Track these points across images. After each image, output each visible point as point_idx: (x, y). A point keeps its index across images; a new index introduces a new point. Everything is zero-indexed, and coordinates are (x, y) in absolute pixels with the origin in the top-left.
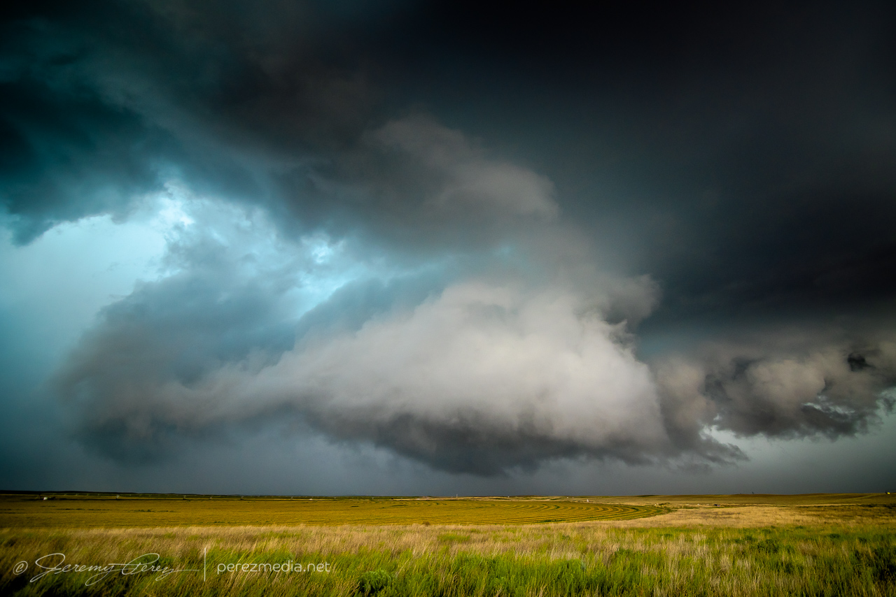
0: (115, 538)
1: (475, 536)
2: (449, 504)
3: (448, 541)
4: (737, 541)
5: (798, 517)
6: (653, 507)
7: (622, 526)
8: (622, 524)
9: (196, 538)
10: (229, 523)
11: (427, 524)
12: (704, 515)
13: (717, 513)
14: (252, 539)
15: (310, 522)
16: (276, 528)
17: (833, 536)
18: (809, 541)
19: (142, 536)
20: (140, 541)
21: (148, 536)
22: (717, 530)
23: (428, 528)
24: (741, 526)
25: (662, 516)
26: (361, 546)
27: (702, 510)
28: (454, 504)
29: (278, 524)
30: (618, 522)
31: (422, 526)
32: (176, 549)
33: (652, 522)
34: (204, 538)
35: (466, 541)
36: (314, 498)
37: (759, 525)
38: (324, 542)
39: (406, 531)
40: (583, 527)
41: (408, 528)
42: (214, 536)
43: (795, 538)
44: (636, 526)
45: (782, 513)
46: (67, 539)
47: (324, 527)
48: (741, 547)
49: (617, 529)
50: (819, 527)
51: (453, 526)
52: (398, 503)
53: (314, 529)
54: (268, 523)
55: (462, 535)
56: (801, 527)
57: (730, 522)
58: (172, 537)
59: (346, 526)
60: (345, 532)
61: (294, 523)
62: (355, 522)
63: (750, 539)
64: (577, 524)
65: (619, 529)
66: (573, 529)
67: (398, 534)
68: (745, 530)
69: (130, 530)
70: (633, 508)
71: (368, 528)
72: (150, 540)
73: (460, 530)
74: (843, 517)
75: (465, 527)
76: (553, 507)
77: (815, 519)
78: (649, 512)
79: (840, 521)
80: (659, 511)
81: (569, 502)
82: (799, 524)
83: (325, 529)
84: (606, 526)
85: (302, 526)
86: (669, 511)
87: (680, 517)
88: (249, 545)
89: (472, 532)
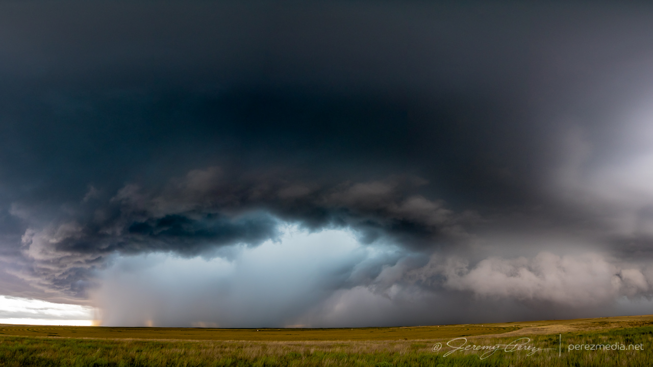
0: (281, 345)
1: (429, 345)
2: (416, 330)
3: (415, 347)
4: (545, 341)
5: (569, 329)
6: (512, 327)
7: (498, 337)
8: (498, 336)
9: (308, 346)
10: (320, 339)
11: (406, 339)
12: (533, 330)
13: (539, 329)
14: (330, 347)
15: (353, 339)
16: (339, 342)
17: (580, 336)
18: (572, 339)
19: (289, 345)
20: (289, 347)
21: (292, 345)
22: (538, 336)
23: (406, 341)
24: (547, 334)
25: (515, 331)
26: (376, 350)
27: (533, 328)
28: (419, 329)
29: (340, 339)
30: (496, 335)
31: (404, 340)
32: (302, 350)
33: (511, 334)
34: (311, 346)
35: (425, 347)
36: (353, 328)
37: (555, 333)
38: (359, 349)
39: (396, 343)
40: (480, 338)
41: (397, 341)
42: (315, 345)
43: (567, 338)
44: (504, 336)
45: (564, 327)
46: (267, 345)
47: (359, 341)
48: (546, 343)
49: (495, 338)
50: (576, 332)
51: (418, 340)
52: (391, 330)
53: (355, 342)
54: (335, 339)
55: (423, 344)
56: (570, 333)
57: (543, 332)
58: (300, 345)
59: (368, 341)
60: (368, 344)
61: (346, 339)
62: (373, 339)
63: (550, 339)
64: (477, 337)
65: (496, 338)
66: (475, 339)
67: (392, 344)
68: (549, 335)
69: (286, 342)
70: (503, 328)
71: (379, 341)
72: (292, 346)
73: (421, 342)
74: (585, 327)
75: (424, 340)
76: (466, 329)
77: (575, 329)
78: (510, 330)
79: (583, 329)
80: (515, 329)
81: (474, 327)
82: (569, 331)
83: (360, 342)
84: (490, 337)
85: (349, 341)
86: (519, 328)
87: (523, 331)
88: (329, 350)
89: (427, 342)
